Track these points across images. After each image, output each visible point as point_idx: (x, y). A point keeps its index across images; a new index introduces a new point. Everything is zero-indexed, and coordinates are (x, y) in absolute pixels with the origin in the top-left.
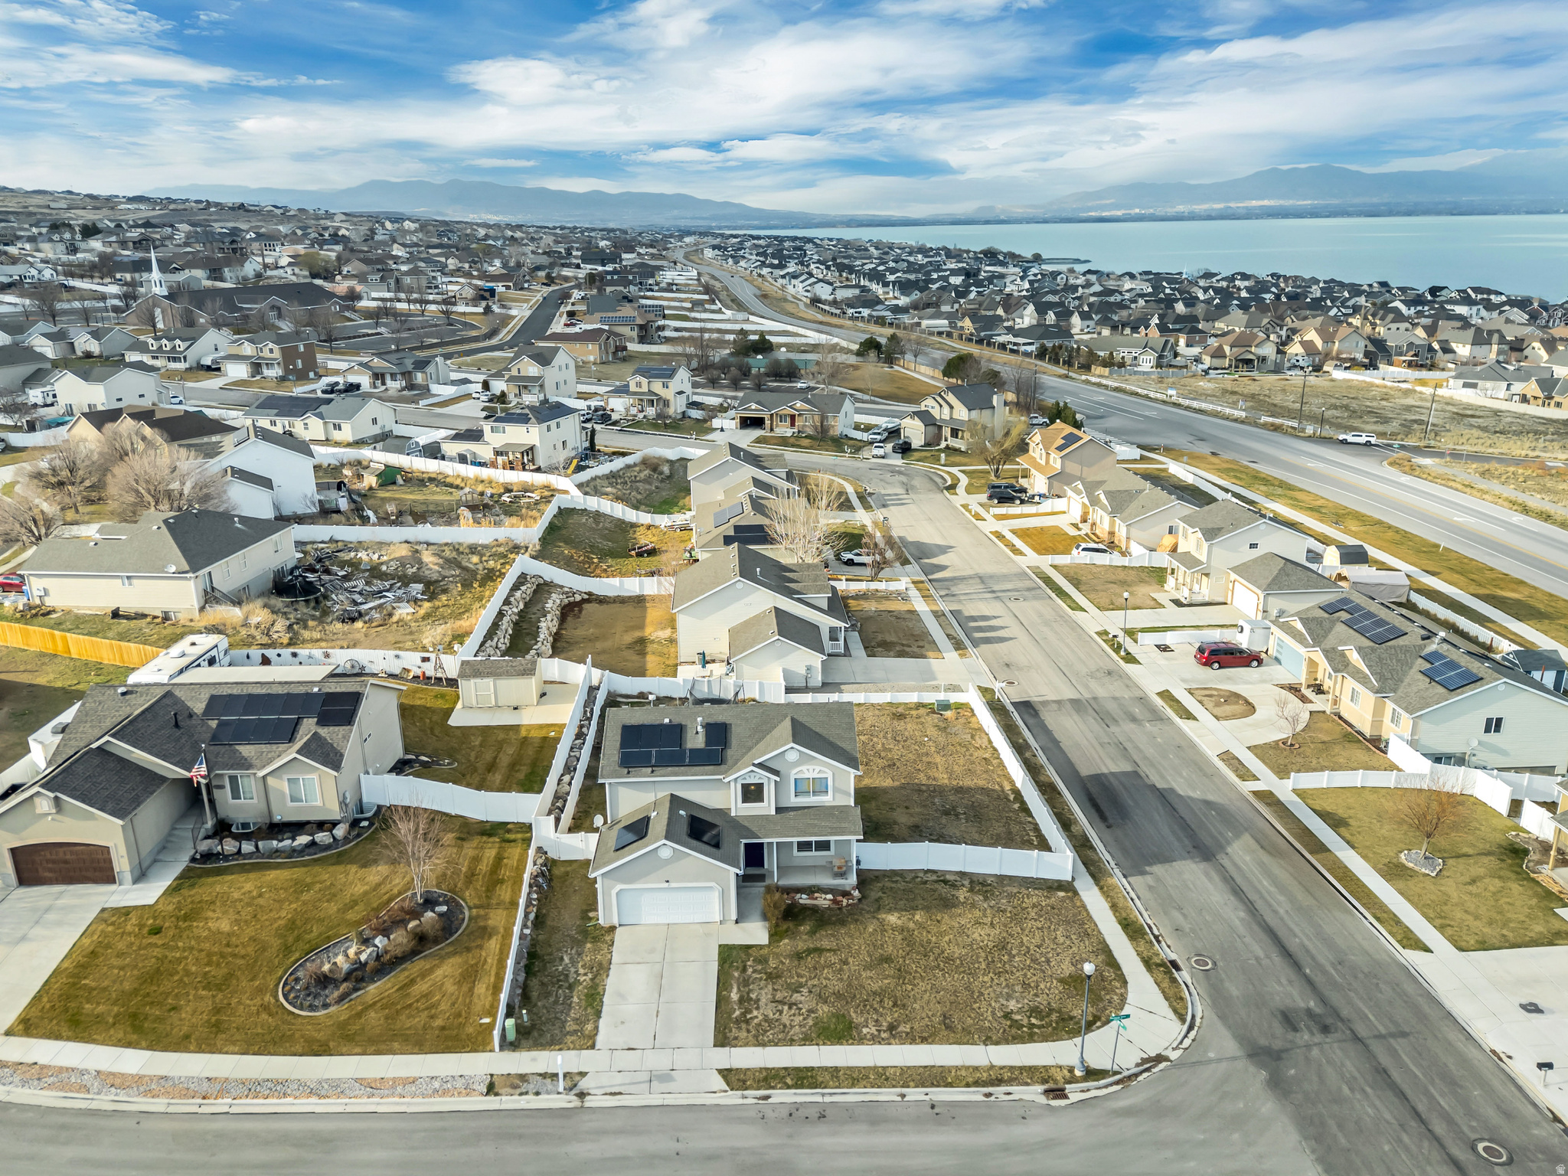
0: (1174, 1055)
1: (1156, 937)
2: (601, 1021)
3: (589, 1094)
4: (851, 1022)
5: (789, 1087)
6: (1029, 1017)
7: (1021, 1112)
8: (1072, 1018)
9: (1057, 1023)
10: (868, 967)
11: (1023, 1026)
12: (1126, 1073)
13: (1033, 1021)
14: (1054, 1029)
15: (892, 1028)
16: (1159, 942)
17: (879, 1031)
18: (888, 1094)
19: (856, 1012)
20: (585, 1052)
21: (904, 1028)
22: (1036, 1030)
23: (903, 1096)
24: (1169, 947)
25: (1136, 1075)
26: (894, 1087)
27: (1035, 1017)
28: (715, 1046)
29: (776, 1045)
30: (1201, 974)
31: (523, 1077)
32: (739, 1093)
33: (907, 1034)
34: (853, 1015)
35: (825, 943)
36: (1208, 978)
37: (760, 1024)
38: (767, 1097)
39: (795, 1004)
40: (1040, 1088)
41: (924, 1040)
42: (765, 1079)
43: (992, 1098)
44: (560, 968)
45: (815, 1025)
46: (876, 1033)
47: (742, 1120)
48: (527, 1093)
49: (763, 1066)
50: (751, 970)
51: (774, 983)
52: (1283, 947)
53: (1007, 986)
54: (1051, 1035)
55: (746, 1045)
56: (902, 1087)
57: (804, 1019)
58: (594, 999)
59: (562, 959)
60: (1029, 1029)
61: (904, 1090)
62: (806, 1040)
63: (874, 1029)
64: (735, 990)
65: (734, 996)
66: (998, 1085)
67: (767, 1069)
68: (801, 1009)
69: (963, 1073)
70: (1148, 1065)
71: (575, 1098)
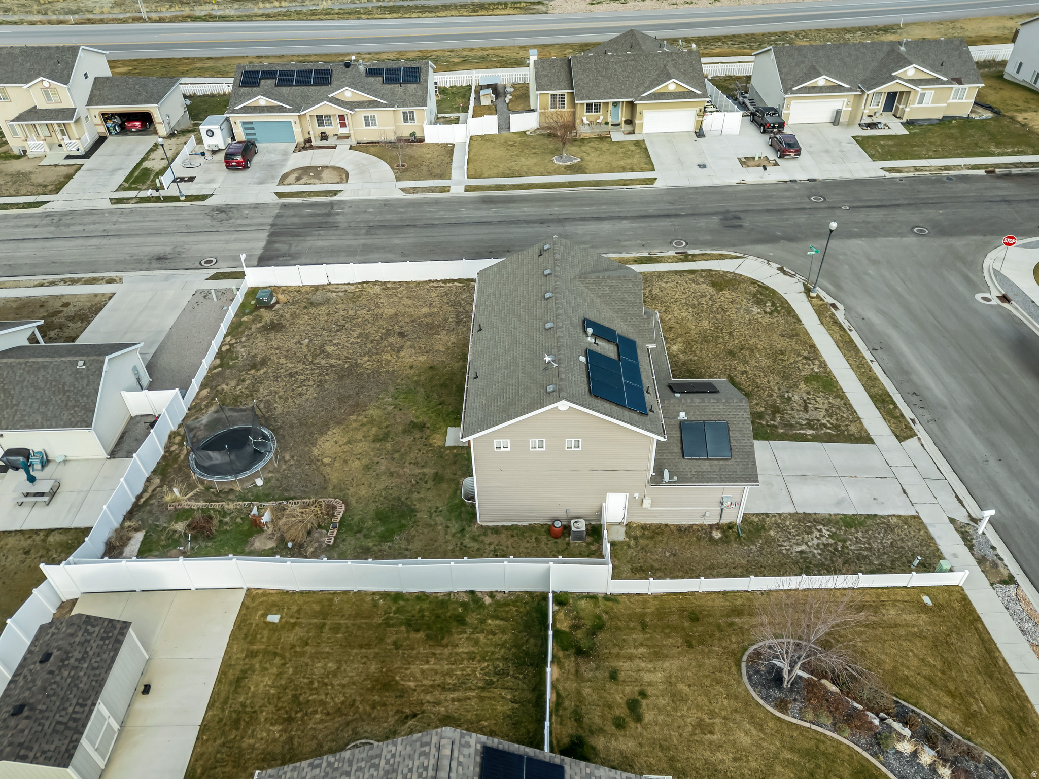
2: (880, 513)
3: (969, 515)
4: (811, 375)
15: (806, 358)
20: (925, 520)
21: (806, 354)
23: (872, 361)
28: (873, 443)
30: (689, 246)
31: (981, 561)
34: (803, 374)
36: (693, 244)
37: (837, 420)
38: (913, 421)
39: (805, 401)
42: (895, 418)
44: (815, 551)
45: (821, 392)
46: (817, 366)
47: (942, 430)
48: (997, 555)
49: (882, 419)
50: (772, 422)
51: (784, 410)
56: (865, 360)
57: (819, 397)
58: (851, 522)
59: (801, 552)
62: (841, 397)
63: (812, 366)
64: (802, 432)
65: (810, 432)
67: (884, 417)
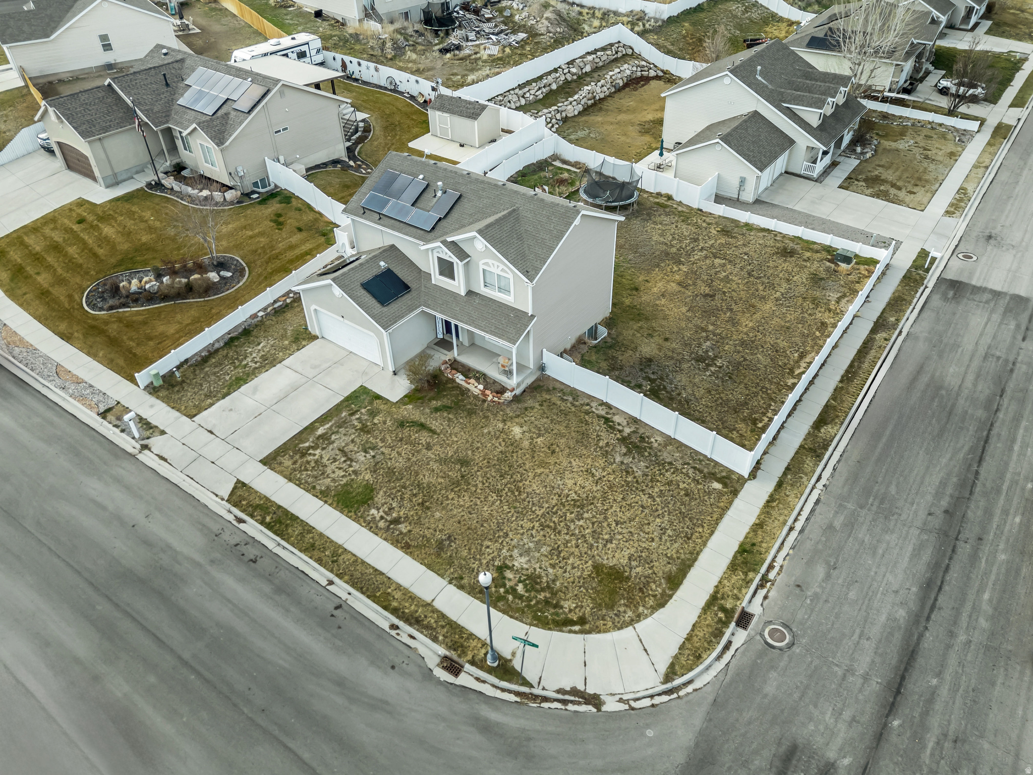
0: (611, 706)
1: (764, 580)
2: (222, 402)
3: (150, 449)
4: (372, 498)
5: (262, 523)
6: (520, 581)
7: (397, 661)
8: (557, 606)
9: (538, 603)
10: (442, 461)
11: (504, 585)
12: (537, 691)
13: (520, 588)
14: (529, 606)
15: (396, 521)
16: (761, 586)
17: (382, 518)
18: (320, 574)
19: (385, 493)
20: (185, 419)
21: (404, 528)
22: (510, 597)
23: (331, 583)
24: (766, 597)
25: (546, 699)
26: (332, 571)
27: (525, 586)
28: (261, 461)
29: (298, 485)
30: (759, 645)
32: (228, 506)
33: (401, 533)
34: (381, 493)
35: (434, 425)
36: (761, 655)
37: (308, 462)
38: (241, 521)
39: (352, 460)
40: (442, 651)
41: (406, 548)
42: (258, 507)
43: (393, 633)
44: (250, 350)
45: (346, 485)
46: (378, 518)
47: (203, 528)
49: (268, 496)
50: (357, 416)
51: (359, 436)
52: (903, 678)
53: (538, 543)
54: (518, 610)
55: (280, 473)
56: (337, 575)
57: (343, 476)
58: (239, 382)
60: (507, 592)
61: (336, 580)
62: (323, 495)
63: (381, 513)
66: (410, 625)
67: (267, 499)
68: (350, 466)
69: (398, 595)
70: (572, 698)
71: (138, 447)
